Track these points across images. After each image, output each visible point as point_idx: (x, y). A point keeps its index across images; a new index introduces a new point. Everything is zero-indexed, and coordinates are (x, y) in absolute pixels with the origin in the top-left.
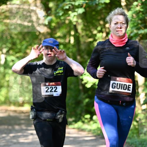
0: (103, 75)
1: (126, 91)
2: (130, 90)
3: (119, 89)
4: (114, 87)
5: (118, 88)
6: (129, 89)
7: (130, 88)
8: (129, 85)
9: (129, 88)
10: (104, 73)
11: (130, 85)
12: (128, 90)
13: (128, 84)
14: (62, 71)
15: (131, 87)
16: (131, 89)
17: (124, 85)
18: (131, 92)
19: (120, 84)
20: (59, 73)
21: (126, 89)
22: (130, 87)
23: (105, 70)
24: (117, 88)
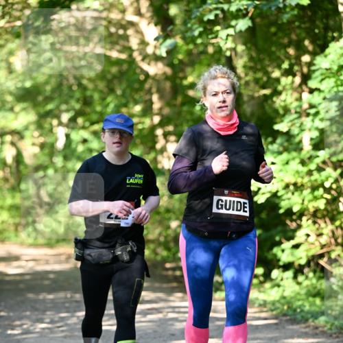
1: (241, 213)
2: (246, 212)
3: (229, 209)
4: (220, 207)
5: (228, 207)
6: (246, 209)
8: (245, 203)
12: (244, 211)
13: (242, 201)
14: (142, 182)
15: (247, 205)
17: (238, 202)
18: (247, 214)
19: (230, 201)
21: (240, 210)
24: (226, 209)
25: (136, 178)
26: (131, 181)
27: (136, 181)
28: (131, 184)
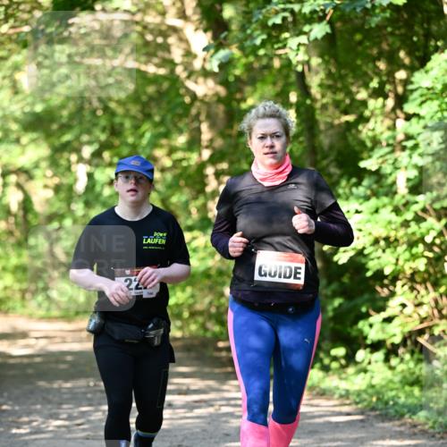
0: (241, 249)
1: (291, 281)
2: (299, 278)
3: (274, 276)
4: (263, 273)
6: (298, 276)
7: (300, 273)
8: (296, 268)
9: (296, 273)
10: (242, 244)
11: (300, 268)
12: (295, 278)
13: (293, 265)
15: (303, 271)
16: (302, 276)
17: (286, 267)
18: (301, 282)
20: (157, 245)
21: (290, 277)
22: (298, 271)
23: (244, 240)
24: (271, 276)
25: (155, 237)
26: (149, 241)
27: (156, 241)
28: (149, 244)
